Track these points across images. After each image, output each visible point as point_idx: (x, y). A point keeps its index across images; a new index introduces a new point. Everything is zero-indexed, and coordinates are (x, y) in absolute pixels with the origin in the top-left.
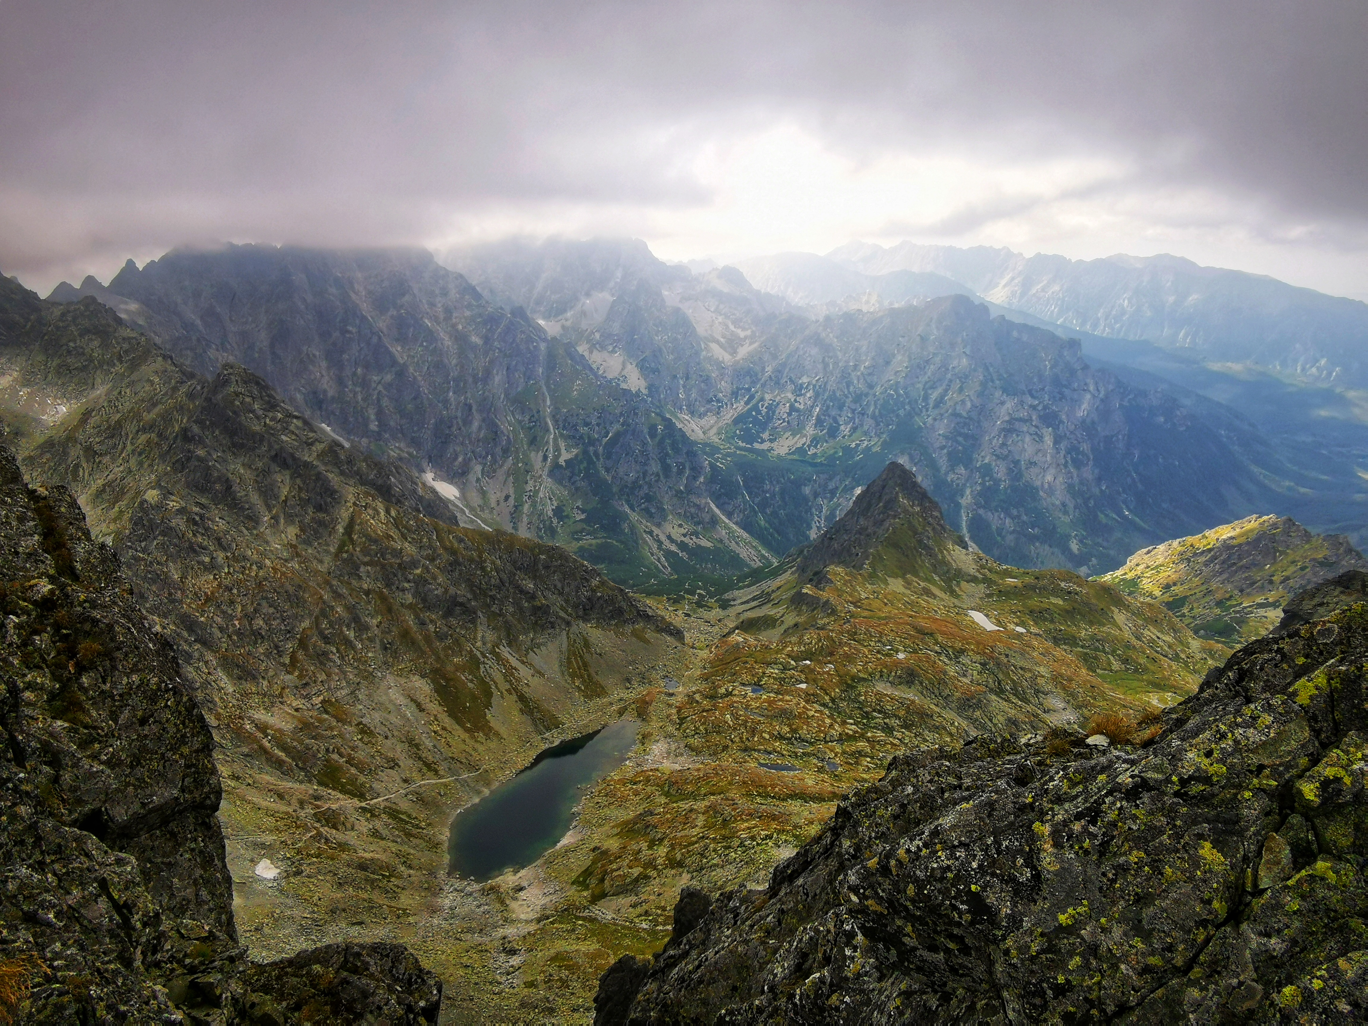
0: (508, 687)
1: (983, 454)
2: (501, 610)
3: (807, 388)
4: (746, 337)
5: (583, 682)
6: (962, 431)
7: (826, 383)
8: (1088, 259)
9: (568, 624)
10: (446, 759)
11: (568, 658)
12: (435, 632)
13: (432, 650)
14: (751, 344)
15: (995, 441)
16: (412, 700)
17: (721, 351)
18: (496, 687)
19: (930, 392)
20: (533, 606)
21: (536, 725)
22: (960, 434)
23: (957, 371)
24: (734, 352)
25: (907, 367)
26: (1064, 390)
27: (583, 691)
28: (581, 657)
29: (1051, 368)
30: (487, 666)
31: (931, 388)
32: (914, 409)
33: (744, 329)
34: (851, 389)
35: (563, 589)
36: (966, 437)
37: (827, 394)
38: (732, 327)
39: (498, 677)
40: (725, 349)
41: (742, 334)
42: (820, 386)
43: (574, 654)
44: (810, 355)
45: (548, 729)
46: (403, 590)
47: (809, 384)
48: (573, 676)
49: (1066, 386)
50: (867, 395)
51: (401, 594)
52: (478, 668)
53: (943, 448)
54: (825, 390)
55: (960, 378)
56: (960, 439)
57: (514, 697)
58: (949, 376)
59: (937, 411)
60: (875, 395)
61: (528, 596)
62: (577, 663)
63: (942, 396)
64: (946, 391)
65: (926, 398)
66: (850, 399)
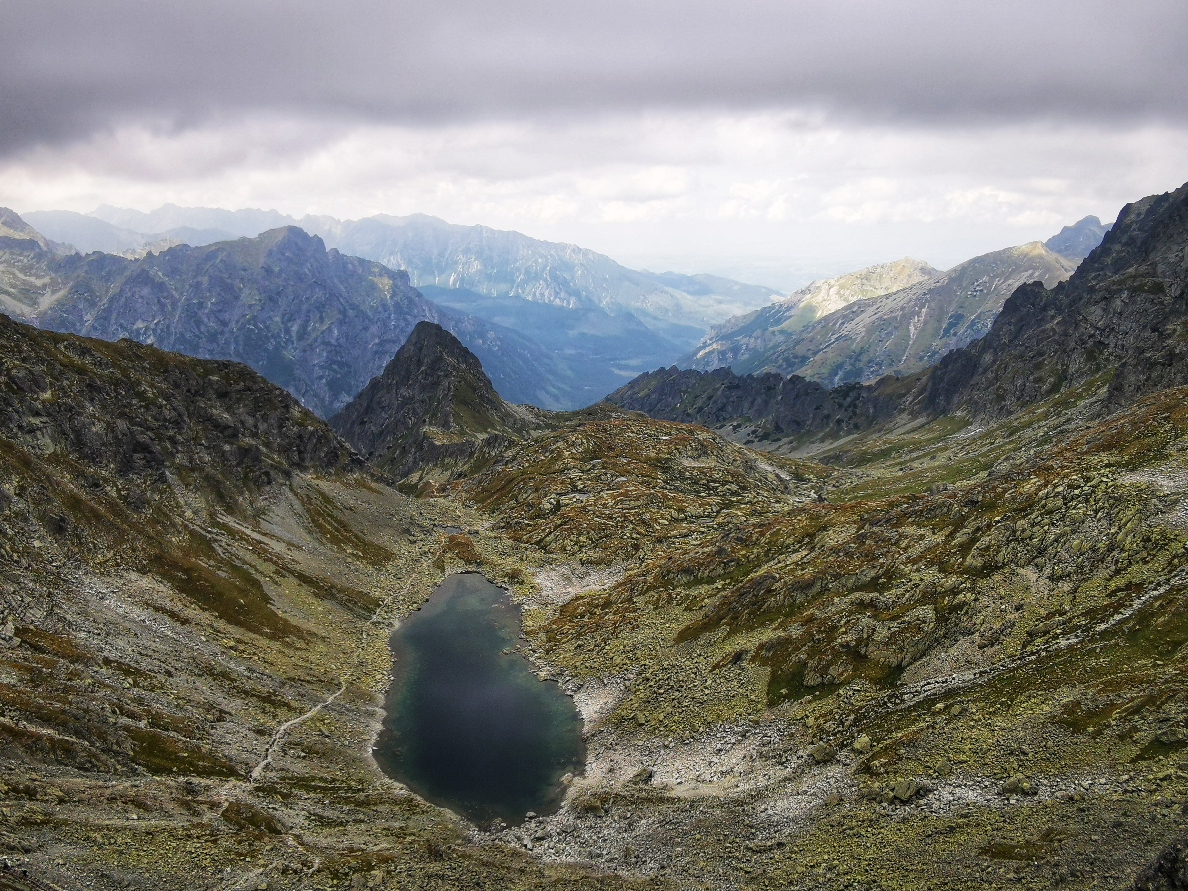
0: (272, 568)
1: (362, 379)
2: (191, 460)
3: (145, 333)
4: (45, 286)
5: (356, 547)
6: (335, 359)
7: (168, 327)
8: (355, 219)
9: (287, 474)
10: (284, 684)
11: (313, 521)
12: (120, 496)
13: (132, 526)
14: (54, 292)
15: (371, 364)
16: (157, 609)
17: (15, 302)
18: (257, 570)
19: (289, 325)
20: (239, 448)
21: (351, 610)
22: (334, 362)
23: (312, 301)
24: (34, 303)
25: (260, 300)
26: (407, 316)
27: (364, 558)
28: (329, 515)
29: (391, 298)
30: (223, 544)
31: (289, 320)
32: (279, 342)
33: (38, 277)
34: (203, 328)
35: (256, 427)
36: (341, 365)
37: (173, 338)
38: (21, 276)
39: (249, 557)
40: (20, 301)
41: (39, 283)
42: (162, 330)
43: (320, 514)
44: (142, 297)
45: (373, 612)
46: (32, 430)
47: (147, 329)
48: (335, 541)
49: (407, 313)
50: (222, 333)
51: (28, 438)
52: (213, 550)
53: (321, 378)
54: (169, 333)
55: (317, 308)
56: (335, 367)
57: (293, 581)
58: (304, 307)
59: (303, 343)
60: (232, 332)
61: (228, 432)
62: (330, 524)
63: (304, 326)
64: (307, 322)
65: (287, 331)
66: (204, 340)
